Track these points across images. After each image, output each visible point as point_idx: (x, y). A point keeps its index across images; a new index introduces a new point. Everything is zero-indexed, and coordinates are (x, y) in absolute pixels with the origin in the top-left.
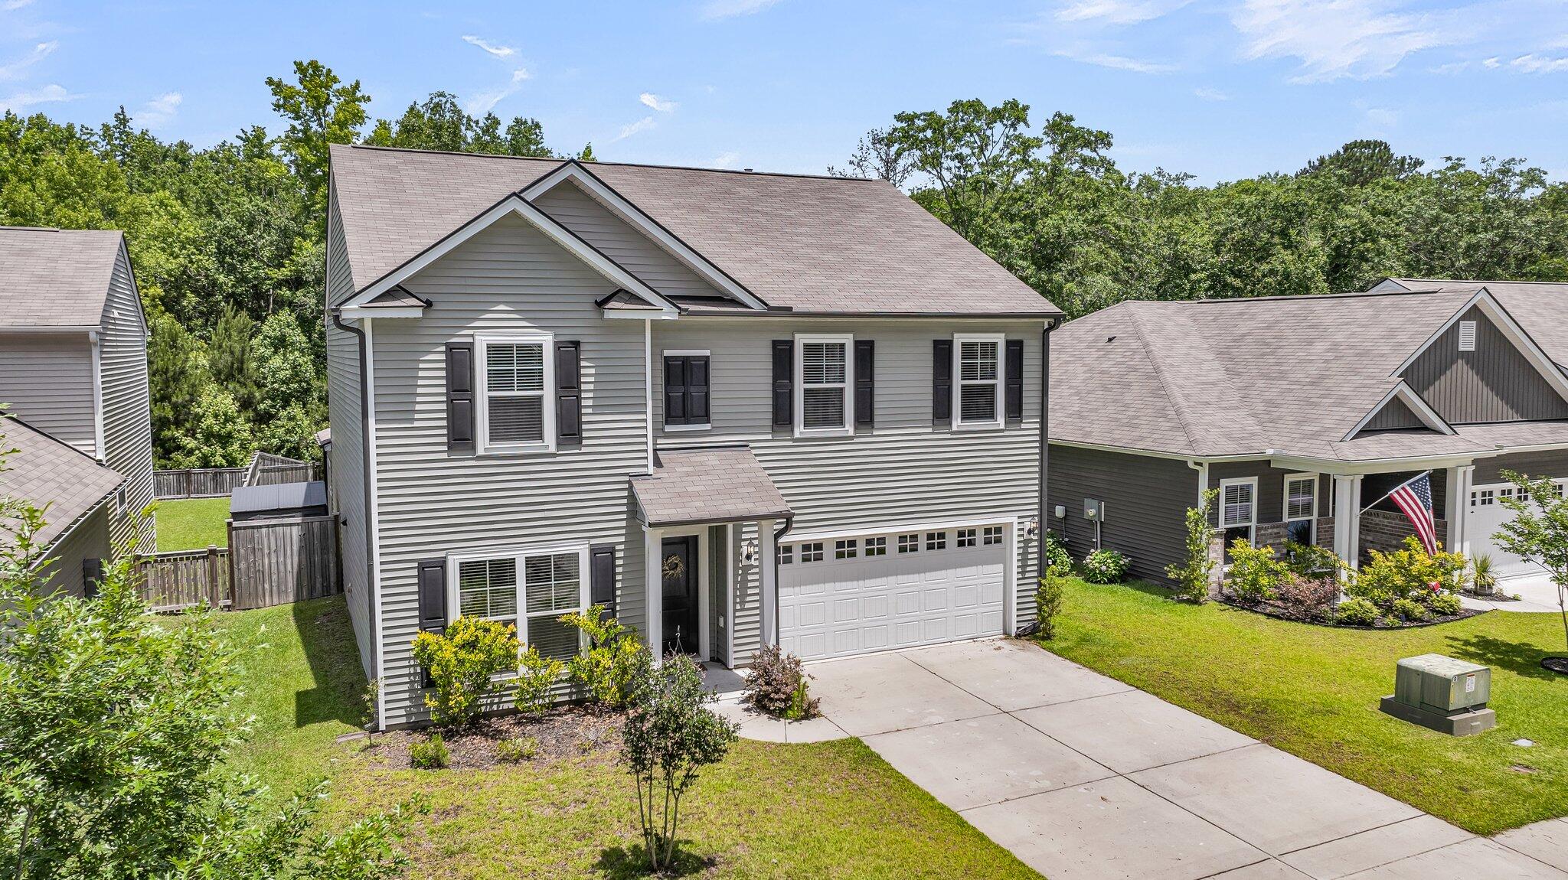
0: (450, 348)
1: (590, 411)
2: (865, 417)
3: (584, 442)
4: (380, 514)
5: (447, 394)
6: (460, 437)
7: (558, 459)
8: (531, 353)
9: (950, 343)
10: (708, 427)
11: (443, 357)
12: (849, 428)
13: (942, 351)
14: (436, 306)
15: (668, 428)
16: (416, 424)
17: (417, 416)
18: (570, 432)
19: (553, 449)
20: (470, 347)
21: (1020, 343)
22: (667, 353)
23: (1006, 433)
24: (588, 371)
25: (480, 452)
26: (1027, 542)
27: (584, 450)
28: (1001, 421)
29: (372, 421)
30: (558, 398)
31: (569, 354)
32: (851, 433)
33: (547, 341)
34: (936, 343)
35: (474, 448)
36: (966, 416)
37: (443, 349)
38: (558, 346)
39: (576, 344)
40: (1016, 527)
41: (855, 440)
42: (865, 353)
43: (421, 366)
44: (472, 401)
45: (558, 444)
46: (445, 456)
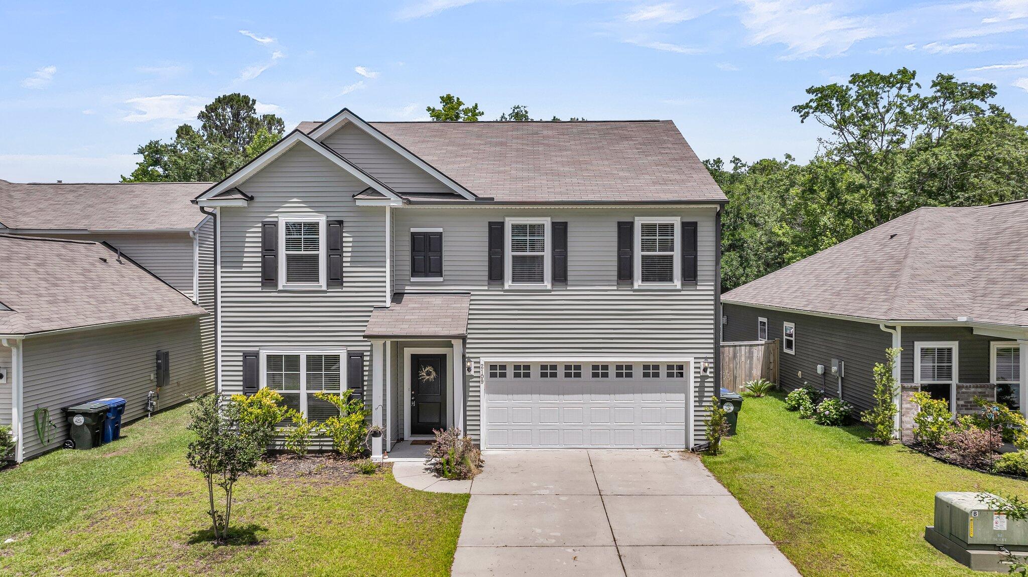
0: (264, 224)
1: (348, 264)
2: (560, 276)
3: (345, 284)
4: (222, 322)
5: (262, 252)
6: (269, 278)
7: (328, 294)
8: (313, 228)
9: (631, 224)
10: (441, 279)
11: (260, 230)
12: (547, 284)
13: (625, 231)
14: (256, 200)
15: (413, 280)
16: (244, 269)
17: (244, 265)
18: (336, 278)
19: (324, 288)
20: (275, 224)
21: (695, 224)
22: (413, 230)
23: (683, 293)
24: (348, 239)
25: (280, 288)
26: (703, 378)
27: (344, 289)
28: (677, 283)
29: (219, 267)
30: (329, 256)
31: (336, 227)
32: (549, 287)
33: (322, 220)
34: (620, 224)
35: (276, 285)
36: (645, 279)
37: (260, 225)
38: (329, 224)
39: (341, 222)
40: (692, 365)
41: (553, 293)
42: (560, 232)
43: (247, 235)
44: (276, 256)
45: (328, 285)
46: (260, 289)
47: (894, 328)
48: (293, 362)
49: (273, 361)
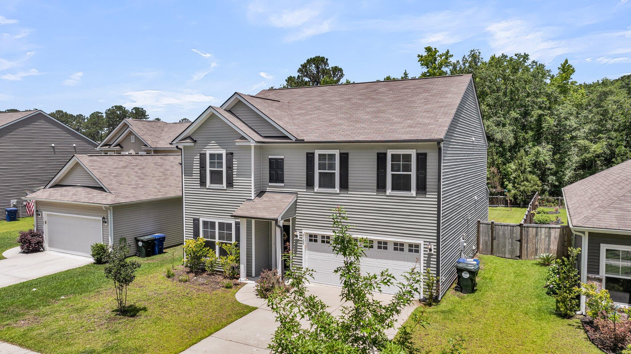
0: (201, 154)
1: (235, 176)
2: (344, 186)
3: (234, 186)
4: (185, 203)
5: (200, 168)
6: (203, 183)
7: (227, 191)
8: (220, 156)
9: (385, 154)
10: (283, 185)
11: (199, 157)
12: (337, 190)
13: (381, 158)
14: (198, 142)
15: (270, 184)
16: (193, 177)
17: (193, 175)
18: (230, 184)
19: (225, 188)
20: (205, 154)
21: (425, 154)
22: (270, 157)
23: (417, 199)
24: (235, 162)
25: (207, 187)
26: (430, 255)
27: (234, 189)
28: (413, 193)
29: (183, 175)
30: (227, 171)
31: (230, 155)
32: (338, 192)
33: (224, 152)
34: (378, 154)
35: (206, 186)
36: (393, 189)
37: (199, 155)
38: (227, 154)
39: (232, 154)
40: (422, 246)
41: (340, 195)
42: (344, 158)
43: (194, 160)
44: (205, 170)
45: (227, 186)
46: (199, 187)
47: (584, 233)
48: (213, 224)
49: (205, 223)
